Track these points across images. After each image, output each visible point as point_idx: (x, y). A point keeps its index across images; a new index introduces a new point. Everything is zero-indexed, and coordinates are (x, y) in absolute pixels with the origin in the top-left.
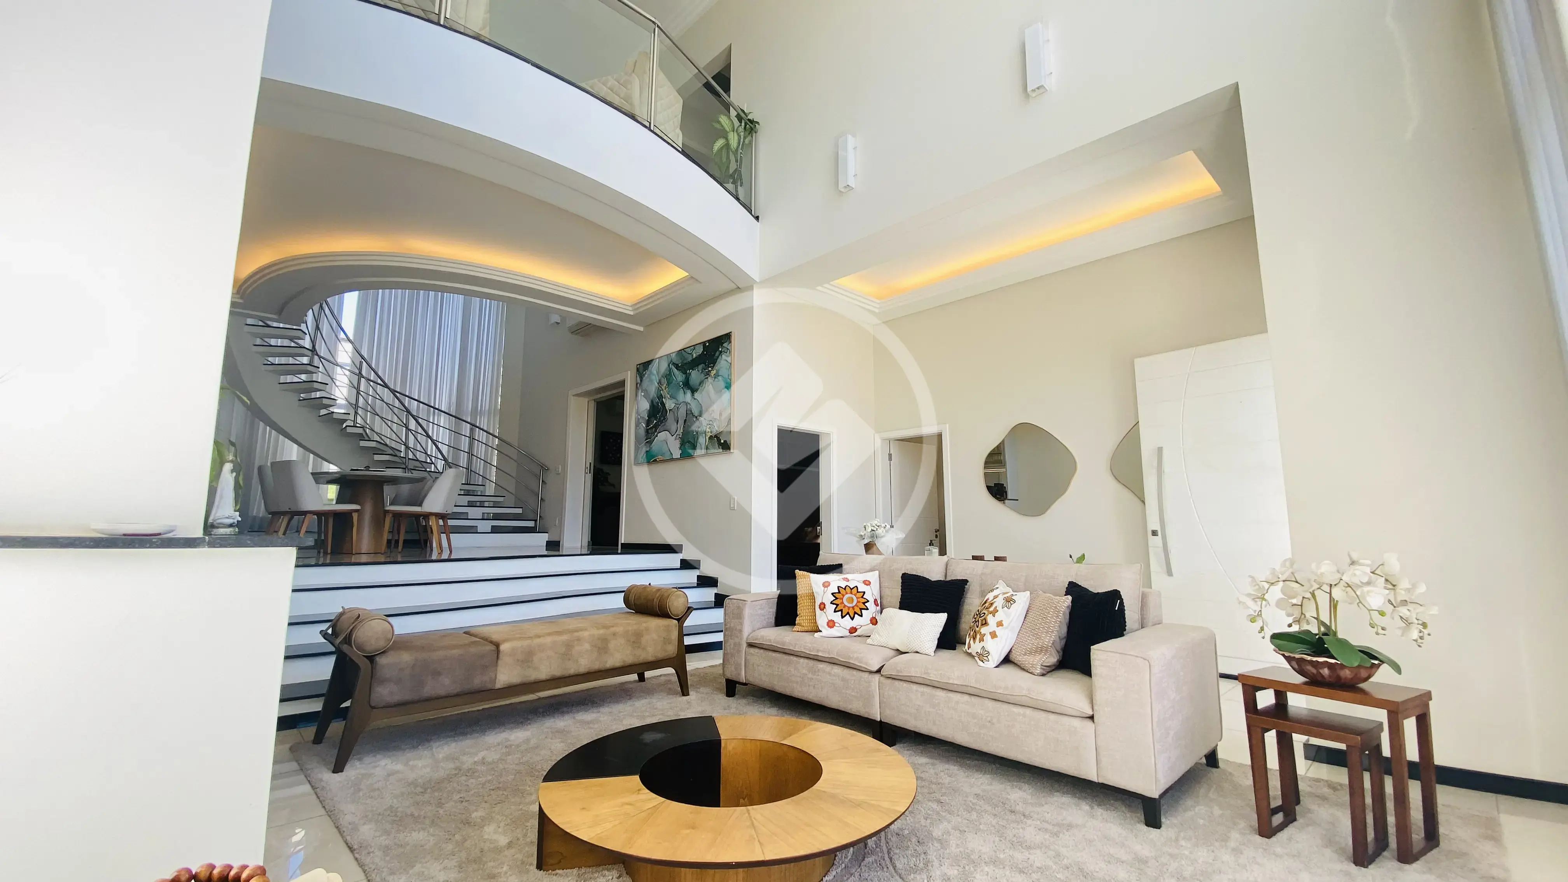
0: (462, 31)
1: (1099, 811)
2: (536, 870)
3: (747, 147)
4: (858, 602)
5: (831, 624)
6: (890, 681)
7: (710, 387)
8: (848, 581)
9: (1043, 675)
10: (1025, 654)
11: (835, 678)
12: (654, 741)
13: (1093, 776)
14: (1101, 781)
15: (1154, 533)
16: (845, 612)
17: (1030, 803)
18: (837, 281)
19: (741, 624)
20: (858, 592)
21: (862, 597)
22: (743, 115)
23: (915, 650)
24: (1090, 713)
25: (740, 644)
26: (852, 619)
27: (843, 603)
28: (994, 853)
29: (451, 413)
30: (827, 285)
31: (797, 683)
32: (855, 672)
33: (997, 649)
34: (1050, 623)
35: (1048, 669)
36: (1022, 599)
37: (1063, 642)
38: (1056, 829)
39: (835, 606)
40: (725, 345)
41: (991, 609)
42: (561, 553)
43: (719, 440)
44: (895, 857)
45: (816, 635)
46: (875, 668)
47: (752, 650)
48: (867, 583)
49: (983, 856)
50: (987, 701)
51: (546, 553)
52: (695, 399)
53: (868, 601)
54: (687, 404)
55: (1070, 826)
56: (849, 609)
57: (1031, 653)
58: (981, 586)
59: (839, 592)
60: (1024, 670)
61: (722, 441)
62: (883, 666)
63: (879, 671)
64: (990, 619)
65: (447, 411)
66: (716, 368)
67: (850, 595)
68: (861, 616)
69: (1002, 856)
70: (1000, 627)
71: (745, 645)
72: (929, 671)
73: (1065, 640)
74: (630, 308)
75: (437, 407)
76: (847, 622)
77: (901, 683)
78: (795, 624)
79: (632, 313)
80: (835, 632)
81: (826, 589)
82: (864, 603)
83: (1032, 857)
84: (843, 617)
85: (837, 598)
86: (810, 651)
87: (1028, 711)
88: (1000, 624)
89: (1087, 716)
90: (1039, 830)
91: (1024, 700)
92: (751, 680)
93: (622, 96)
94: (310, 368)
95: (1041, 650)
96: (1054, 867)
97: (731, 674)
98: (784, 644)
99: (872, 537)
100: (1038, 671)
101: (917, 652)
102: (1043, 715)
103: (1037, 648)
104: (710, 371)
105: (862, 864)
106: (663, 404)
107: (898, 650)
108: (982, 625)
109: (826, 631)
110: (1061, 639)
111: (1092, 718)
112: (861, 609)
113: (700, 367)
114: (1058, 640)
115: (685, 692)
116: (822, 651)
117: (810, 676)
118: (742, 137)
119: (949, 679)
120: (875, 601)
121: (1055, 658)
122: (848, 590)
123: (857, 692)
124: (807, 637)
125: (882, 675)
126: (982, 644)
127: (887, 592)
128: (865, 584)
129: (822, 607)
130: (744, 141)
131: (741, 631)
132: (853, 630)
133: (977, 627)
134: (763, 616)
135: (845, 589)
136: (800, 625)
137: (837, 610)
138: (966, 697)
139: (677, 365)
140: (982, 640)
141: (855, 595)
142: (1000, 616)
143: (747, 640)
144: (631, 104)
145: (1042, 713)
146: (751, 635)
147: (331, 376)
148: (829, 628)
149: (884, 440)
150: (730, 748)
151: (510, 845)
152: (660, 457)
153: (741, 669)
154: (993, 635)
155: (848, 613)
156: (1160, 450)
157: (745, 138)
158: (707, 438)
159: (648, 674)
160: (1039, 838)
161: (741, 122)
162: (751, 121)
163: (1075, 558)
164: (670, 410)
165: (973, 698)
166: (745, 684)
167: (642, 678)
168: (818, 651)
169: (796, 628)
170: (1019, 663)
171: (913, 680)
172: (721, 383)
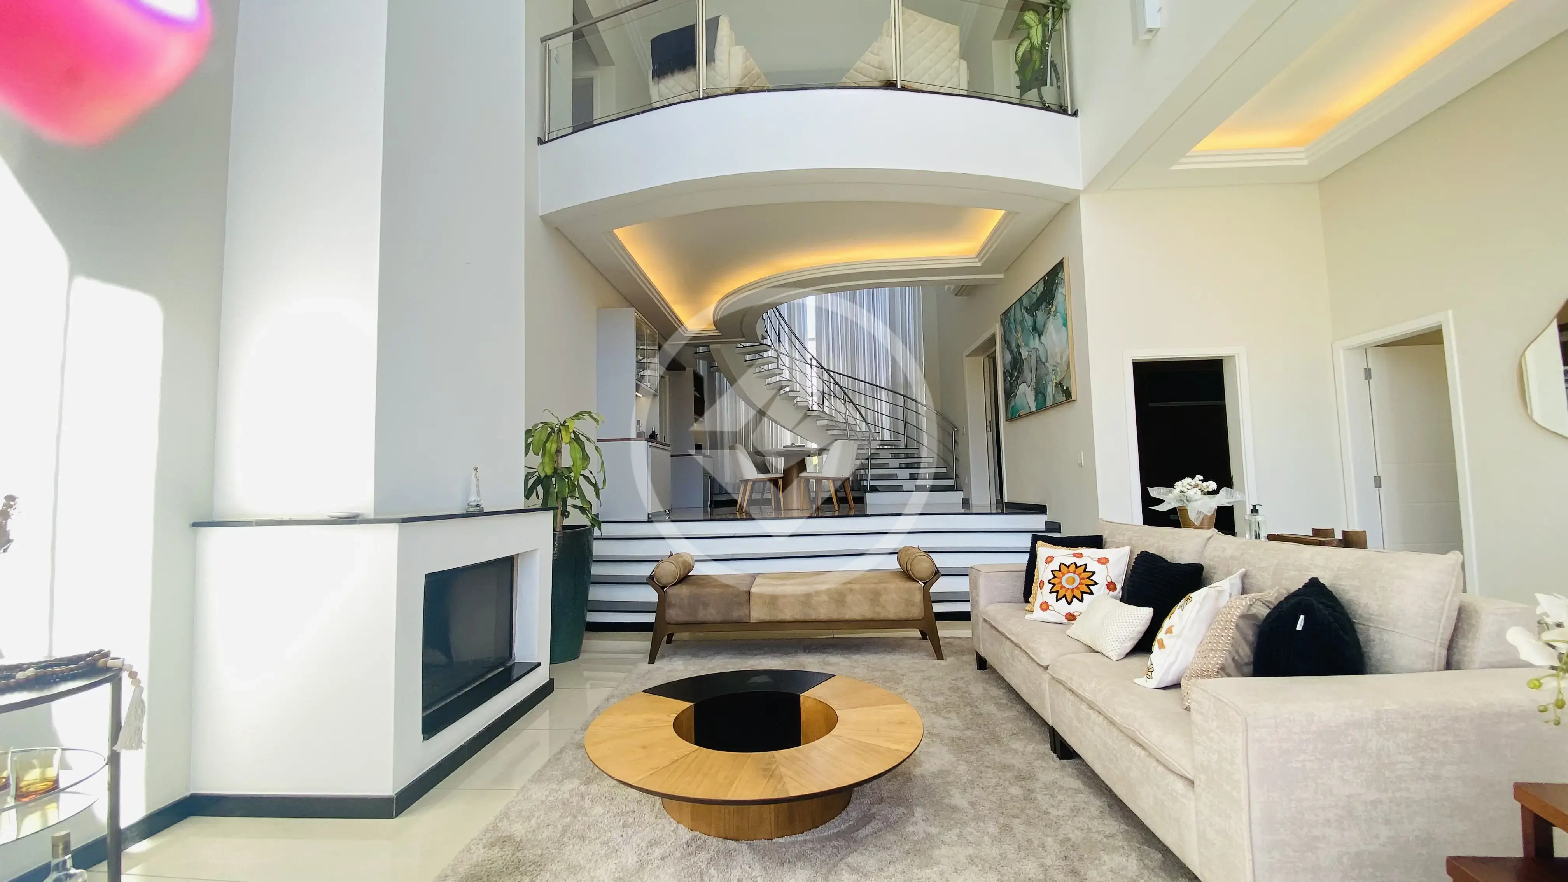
0: (721, 93)
4: (1080, 584)
5: (1044, 606)
6: (1054, 681)
7: (1052, 329)
8: (1076, 556)
11: (1023, 667)
13: (1196, 871)
18: (1195, 149)
19: (978, 594)
20: (1060, 570)
23: (1100, 649)
24: (1191, 777)
25: (978, 617)
26: (1069, 603)
27: (1060, 583)
29: (889, 389)
30: (1183, 160)
32: (1033, 664)
39: (1052, 586)
40: (1060, 275)
42: (971, 512)
43: (1062, 387)
45: (1027, 616)
46: (1046, 664)
47: (985, 624)
48: (1107, 561)
51: (963, 511)
52: (1042, 343)
53: (1096, 584)
54: (1036, 350)
56: (1066, 591)
61: (1065, 388)
62: (1052, 663)
63: (1047, 668)
65: (886, 387)
66: (1055, 303)
67: (1073, 575)
71: (981, 618)
74: (977, 260)
75: (878, 385)
76: (1063, 607)
77: (1060, 686)
79: (979, 264)
80: (1048, 616)
81: (1048, 564)
82: (1090, 586)
84: (1058, 600)
85: (1056, 577)
86: (1008, 633)
89: (1190, 780)
92: (984, 654)
94: (777, 371)
97: (976, 646)
104: (1050, 308)
106: (1020, 353)
107: (1090, 646)
109: (1038, 614)
111: (1193, 784)
112: (1083, 593)
113: (1043, 306)
120: (1110, 583)
125: (1049, 673)
129: (1039, 585)
132: (1071, 617)
134: (1007, 589)
136: (1031, 603)
137: (1052, 590)
139: (1027, 308)
143: (981, 612)
146: (985, 608)
147: (804, 372)
148: (1042, 611)
150: (807, 705)
152: (1022, 412)
153: (980, 642)
155: (1065, 596)
158: (1054, 385)
164: (1025, 359)
166: (985, 659)
168: (1011, 634)
169: (1028, 606)
172: (1060, 321)
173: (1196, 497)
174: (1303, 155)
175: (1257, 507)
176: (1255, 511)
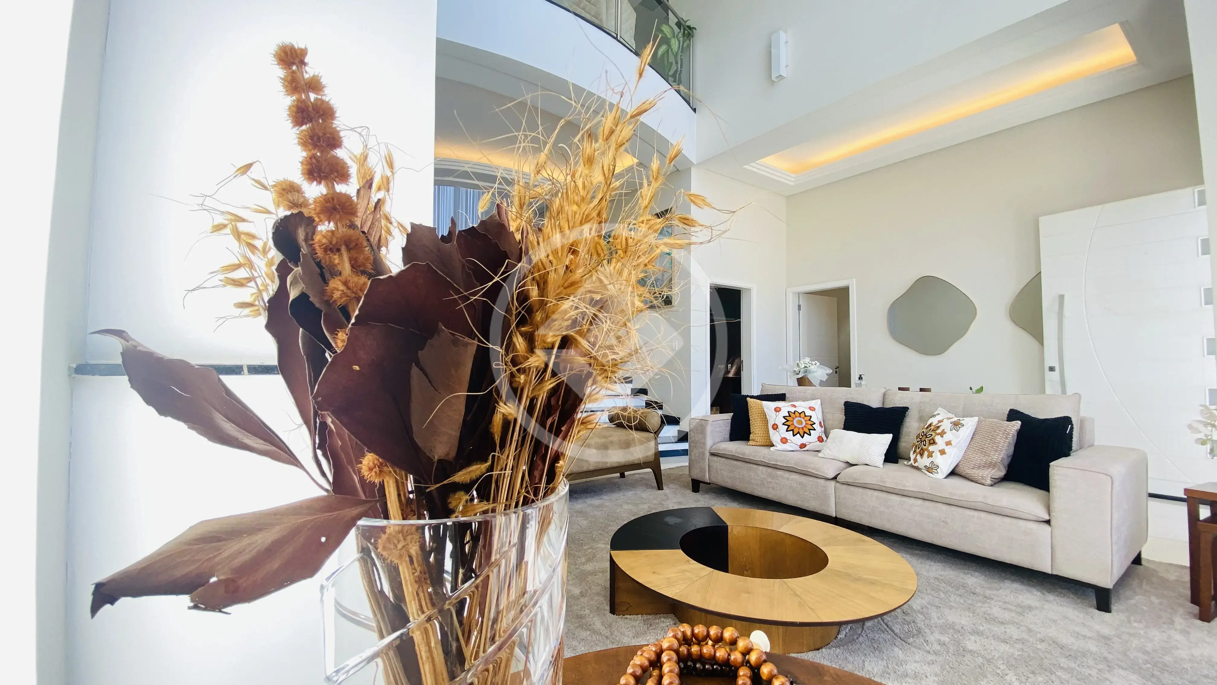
1: (1051, 597)
2: (610, 614)
3: (686, 49)
4: (807, 424)
5: (784, 441)
6: (845, 486)
8: (795, 407)
9: (992, 485)
10: (973, 468)
11: (792, 482)
12: (676, 524)
13: (1048, 570)
14: (1055, 573)
15: (1052, 369)
16: (796, 431)
17: (987, 587)
18: (761, 160)
19: (705, 438)
20: (805, 416)
21: (810, 420)
22: (683, 22)
23: (866, 463)
24: (1047, 517)
25: (704, 454)
26: (802, 437)
27: (793, 424)
28: (974, 626)
30: (752, 164)
31: (757, 485)
32: (812, 479)
33: (945, 464)
34: (999, 443)
35: (997, 481)
36: (970, 424)
37: (1010, 459)
38: (1019, 610)
39: (787, 427)
41: (939, 431)
44: (890, 624)
45: (772, 448)
46: (831, 476)
47: (715, 458)
48: (813, 409)
49: (965, 628)
50: (940, 505)
53: (815, 423)
55: (1030, 608)
56: (799, 430)
57: (979, 467)
58: (920, 412)
59: (790, 416)
60: (972, 481)
62: (839, 474)
63: (835, 478)
64: (938, 439)
67: (799, 418)
68: (810, 435)
69: (981, 628)
70: (949, 446)
71: (708, 454)
72: (885, 480)
73: (1011, 458)
76: (798, 440)
77: (856, 489)
78: (749, 440)
80: (787, 447)
81: (778, 413)
82: (812, 425)
83: (1008, 631)
84: (794, 435)
85: (788, 421)
86: (769, 461)
87: (983, 515)
88: (948, 443)
89: (1043, 520)
90: (1004, 609)
91: (979, 506)
92: (714, 480)
93: (593, 13)
95: (992, 465)
96: (1031, 639)
97: (697, 475)
98: (744, 454)
99: (806, 372)
100: (989, 482)
101: (867, 465)
102: (999, 518)
103: (986, 463)
105: (865, 627)
107: (847, 462)
108: (930, 444)
109: (779, 446)
110: (1008, 457)
111: (1048, 522)
112: (809, 430)
114: (1006, 458)
115: (660, 487)
116: (780, 461)
117: (769, 480)
118: (681, 42)
119: (904, 486)
120: (820, 423)
121: (1002, 472)
122: (797, 414)
123: (814, 494)
124: (764, 451)
125: (837, 482)
126: (931, 459)
127: (829, 416)
128: (811, 410)
129: (775, 427)
130: (683, 45)
131: (704, 444)
132: (803, 446)
133: (925, 445)
134: (721, 433)
135: (794, 413)
136: (753, 440)
137: (788, 430)
138: (920, 502)
140: (930, 455)
141: (803, 418)
142: (948, 436)
143: (710, 450)
144: (601, 20)
145: (994, 516)
146: (714, 447)
148: (782, 444)
149: (794, 293)
150: (735, 532)
151: (582, 595)
153: (705, 472)
154: (942, 452)
155: (799, 433)
156: (1062, 297)
157: (683, 43)
159: (626, 473)
160: (1007, 616)
161: (680, 29)
162: (689, 27)
163: (974, 389)
165: (927, 503)
166: (709, 484)
167: (622, 476)
168: (777, 461)
169: (750, 443)
170: (968, 476)
171: (869, 486)
173: (814, 370)
174: (793, 180)
175: (862, 376)
176: (860, 378)
